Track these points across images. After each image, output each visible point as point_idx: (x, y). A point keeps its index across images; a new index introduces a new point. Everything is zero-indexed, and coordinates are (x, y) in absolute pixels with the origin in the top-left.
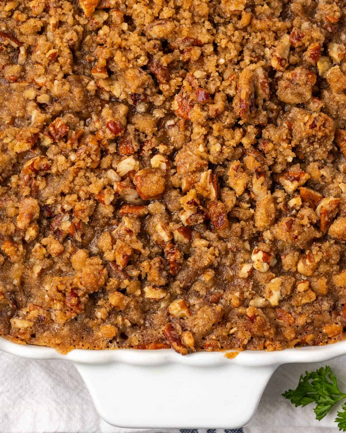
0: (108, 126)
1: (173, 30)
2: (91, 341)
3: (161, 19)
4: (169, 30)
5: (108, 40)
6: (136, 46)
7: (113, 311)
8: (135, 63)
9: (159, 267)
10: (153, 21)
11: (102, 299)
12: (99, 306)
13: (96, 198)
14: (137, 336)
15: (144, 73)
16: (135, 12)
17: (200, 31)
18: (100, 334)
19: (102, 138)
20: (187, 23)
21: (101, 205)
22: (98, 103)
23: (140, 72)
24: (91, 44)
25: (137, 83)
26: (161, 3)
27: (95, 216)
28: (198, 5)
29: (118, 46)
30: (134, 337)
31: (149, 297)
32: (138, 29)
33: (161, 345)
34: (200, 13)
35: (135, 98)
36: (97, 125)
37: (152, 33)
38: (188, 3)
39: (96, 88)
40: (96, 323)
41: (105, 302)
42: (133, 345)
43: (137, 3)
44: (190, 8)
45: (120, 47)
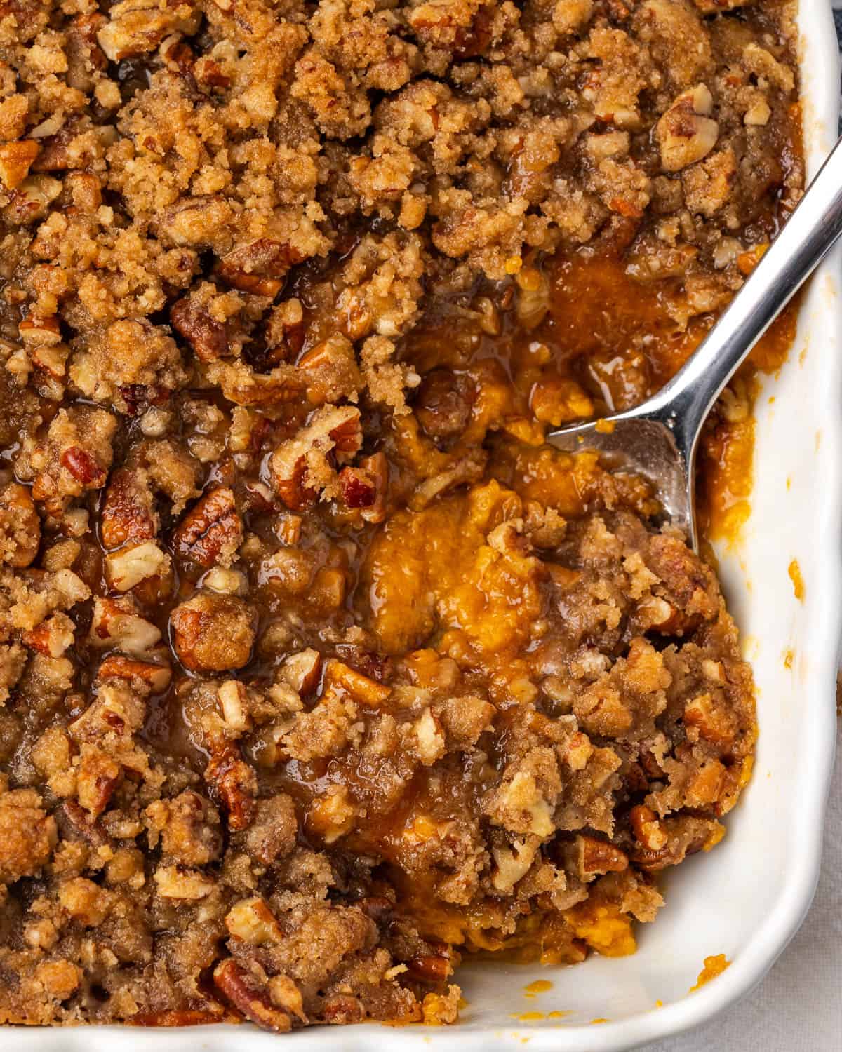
0: (65, 463)
1: (228, 220)
2: (14, 1005)
3: (198, 197)
4: (215, 220)
5: (63, 248)
6: (134, 263)
7: (70, 927)
8: (132, 306)
9: (191, 816)
10: (176, 202)
11: (42, 897)
12: (34, 915)
13: (28, 640)
14: (134, 991)
15: (156, 332)
16: (131, 179)
17: (294, 226)
18: (37, 986)
19: (50, 492)
20: (261, 205)
21: (40, 658)
22: (35, 405)
23: (146, 330)
24: (17, 257)
25: (139, 357)
26: (194, 156)
27: (26, 688)
28: (289, 161)
29: (88, 263)
30: (126, 996)
31: (168, 894)
32: (139, 221)
33: (195, 1014)
34: (295, 179)
35: (134, 396)
36: (38, 460)
37: (172, 232)
38: (265, 156)
39: (30, 368)
40: (28, 956)
41: (48, 902)
42: (122, 1015)
43: (134, 159)
44: (269, 169)
45: (93, 267)
